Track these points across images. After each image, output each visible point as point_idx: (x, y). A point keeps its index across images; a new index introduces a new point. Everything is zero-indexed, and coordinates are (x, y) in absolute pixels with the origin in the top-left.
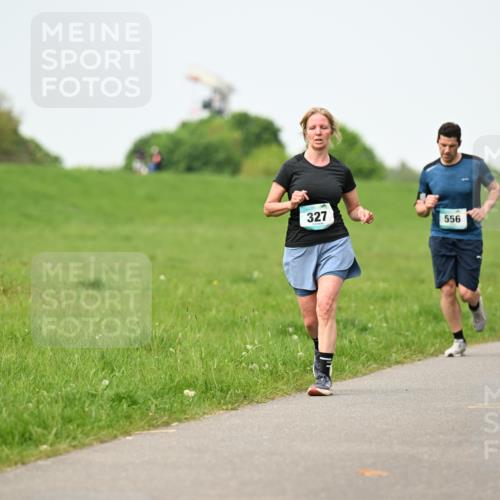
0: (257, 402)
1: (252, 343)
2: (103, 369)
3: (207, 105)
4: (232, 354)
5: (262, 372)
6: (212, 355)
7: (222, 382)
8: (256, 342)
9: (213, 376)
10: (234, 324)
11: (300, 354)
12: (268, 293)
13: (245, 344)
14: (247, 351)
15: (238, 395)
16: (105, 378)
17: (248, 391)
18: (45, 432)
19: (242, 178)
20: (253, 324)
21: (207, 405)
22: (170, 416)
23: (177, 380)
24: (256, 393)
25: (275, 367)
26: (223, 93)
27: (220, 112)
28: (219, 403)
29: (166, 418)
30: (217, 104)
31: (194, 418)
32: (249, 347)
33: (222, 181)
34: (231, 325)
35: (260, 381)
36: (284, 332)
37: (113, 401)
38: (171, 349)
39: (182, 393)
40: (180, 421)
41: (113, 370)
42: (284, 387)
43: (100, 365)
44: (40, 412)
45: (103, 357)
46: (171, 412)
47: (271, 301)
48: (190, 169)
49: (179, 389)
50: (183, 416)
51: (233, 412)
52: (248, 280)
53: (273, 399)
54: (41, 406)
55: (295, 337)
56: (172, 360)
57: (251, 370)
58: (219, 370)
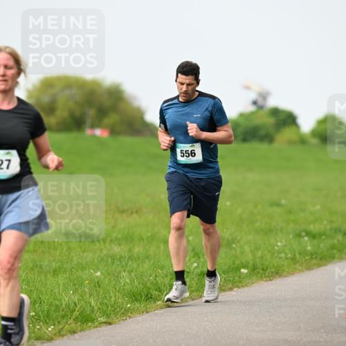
0: (284, 276)
1: (281, 242)
2: (194, 257)
3: (255, 103)
4: (269, 248)
5: (287, 259)
6: (257, 249)
7: (263, 264)
8: (283, 241)
9: (258, 261)
10: (271, 230)
11: (309, 248)
12: (290, 212)
13: (277, 242)
14: (278, 246)
15: (273, 272)
16: (195, 262)
17: (279, 270)
18: (160, 294)
19: (275, 145)
20: (281, 230)
21: (254, 278)
22: (233, 284)
23: (237, 263)
24: (283, 271)
25: (295, 255)
26: (264, 96)
27: (261, 107)
28: (262, 277)
29: (230, 286)
30: (260, 102)
31: (247, 286)
32: (279, 244)
33: (263, 147)
34: (269, 231)
35: (285, 264)
36: (299, 235)
37: (200, 275)
38: (234, 245)
39: (240, 271)
40: (238, 287)
41: (199, 258)
42: (300, 268)
43: (192, 255)
44: (157, 282)
45: (193, 250)
46: (233, 282)
47: (292, 217)
48: (245, 140)
49: (238, 269)
50: (240, 285)
51: (270, 282)
52: (278, 205)
53: (293, 274)
54: (157, 279)
55: (306, 238)
56: (234, 252)
57: (280, 258)
58: (262, 257)
